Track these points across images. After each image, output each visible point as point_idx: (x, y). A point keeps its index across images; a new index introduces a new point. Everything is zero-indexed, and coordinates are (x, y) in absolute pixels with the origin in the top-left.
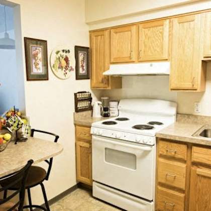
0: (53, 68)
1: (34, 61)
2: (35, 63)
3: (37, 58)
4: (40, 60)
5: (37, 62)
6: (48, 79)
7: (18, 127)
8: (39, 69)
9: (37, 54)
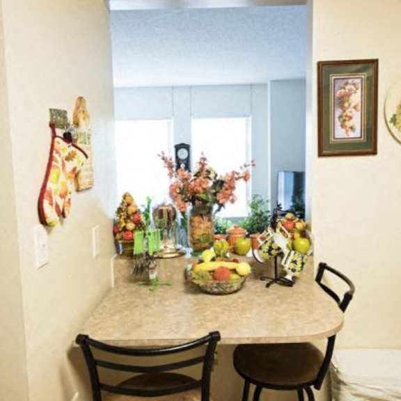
0: (391, 125)
1: (338, 112)
2: (341, 117)
3: (346, 105)
4: (355, 107)
5: (348, 113)
6: (374, 153)
7: (270, 254)
8: (352, 128)
9: (348, 95)
